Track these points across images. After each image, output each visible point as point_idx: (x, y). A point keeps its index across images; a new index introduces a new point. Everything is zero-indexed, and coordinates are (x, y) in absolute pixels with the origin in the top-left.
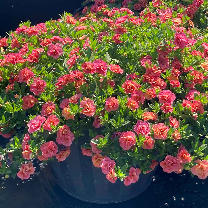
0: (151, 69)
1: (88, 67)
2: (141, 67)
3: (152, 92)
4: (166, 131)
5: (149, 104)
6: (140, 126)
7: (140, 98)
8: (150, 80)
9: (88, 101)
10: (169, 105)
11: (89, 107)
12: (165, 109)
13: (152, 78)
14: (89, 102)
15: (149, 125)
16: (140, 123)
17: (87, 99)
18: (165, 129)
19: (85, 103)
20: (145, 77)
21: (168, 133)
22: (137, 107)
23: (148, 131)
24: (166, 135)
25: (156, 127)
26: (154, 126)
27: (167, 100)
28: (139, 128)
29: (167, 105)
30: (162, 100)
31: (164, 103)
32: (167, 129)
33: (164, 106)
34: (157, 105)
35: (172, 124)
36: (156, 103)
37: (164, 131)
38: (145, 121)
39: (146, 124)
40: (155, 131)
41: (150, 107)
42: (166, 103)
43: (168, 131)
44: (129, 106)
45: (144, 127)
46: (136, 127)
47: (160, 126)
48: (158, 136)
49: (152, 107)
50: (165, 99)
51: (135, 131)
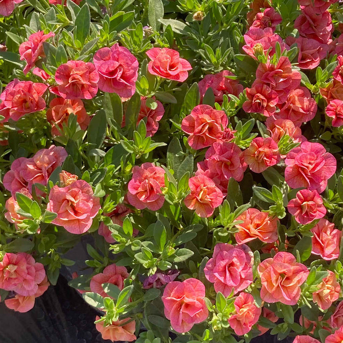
0: (272, 69)
1: (74, 79)
2: (241, 59)
3: (267, 150)
4: (299, 282)
5: (255, 186)
6: (223, 263)
7: (232, 164)
8: (265, 104)
9: (74, 185)
10: (312, 199)
11: (78, 204)
12: (301, 212)
13: (273, 96)
14: (75, 189)
15: (249, 258)
16: (225, 252)
17: (70, 179)
18: (296, 273)
19: (64, 194)
20: (252, 96)
21: (302, 287)
22: (216, 203)
23: (246, 277)
24: (297, 294)
25: (270, 269)
26: (263, 264)
27: (308, 181)
28: (219, 269)
29: (309, 198)
30: (296, 177)
31: (301, 192)
32: (302, 272)
33: (299, 201)
34: (278, 195)
35: (319, 247)
36: (276, 189)
37: (292, 280)
38: (240, 244)
39: (241, 255)
40: (264, 279)
41: (259, 197)
42: (305, 190)
43: (303, 282)
44: (192, 203)
45: (235, 263)
46: (210, 266)
47: (281, 266)
48: (271, 295)
49: (263, 196)
50: (304, 176)
51: (207, 277)
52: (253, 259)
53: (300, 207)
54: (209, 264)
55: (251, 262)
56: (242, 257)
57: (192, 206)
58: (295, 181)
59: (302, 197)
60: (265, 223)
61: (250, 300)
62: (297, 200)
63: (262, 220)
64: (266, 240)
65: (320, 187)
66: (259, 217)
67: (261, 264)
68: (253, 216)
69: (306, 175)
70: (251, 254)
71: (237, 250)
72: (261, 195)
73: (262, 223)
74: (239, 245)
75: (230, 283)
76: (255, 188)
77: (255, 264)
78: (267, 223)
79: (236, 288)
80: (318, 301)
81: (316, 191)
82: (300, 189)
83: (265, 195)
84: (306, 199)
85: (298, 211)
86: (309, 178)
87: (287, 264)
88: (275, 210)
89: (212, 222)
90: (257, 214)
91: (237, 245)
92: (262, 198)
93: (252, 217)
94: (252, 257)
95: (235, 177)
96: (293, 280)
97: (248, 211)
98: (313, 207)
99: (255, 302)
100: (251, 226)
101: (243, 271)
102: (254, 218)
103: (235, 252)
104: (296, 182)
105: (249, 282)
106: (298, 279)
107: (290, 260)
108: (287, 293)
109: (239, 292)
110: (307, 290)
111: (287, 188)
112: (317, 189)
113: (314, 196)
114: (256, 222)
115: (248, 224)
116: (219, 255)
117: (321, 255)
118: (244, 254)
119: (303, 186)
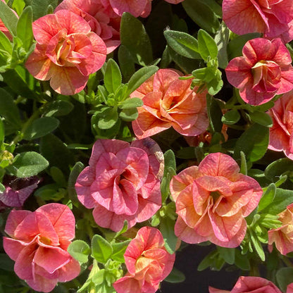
4: (244, 209)
5: (168, 30)
6: (108, 175)
10: (272, 57)
12: (251, 81)
15: (156, 163)
16: (112, 155)
18: (239, 192)
21: (249, 219)
22: (93, 66)
23: (150, 197)
24: (241, 231)
25: (192, 187)
26: (180, 177)
27: (266, 20)
28: (101, 185)
29: (267, 55)
30: (243, 13)
31: (251, 43)
32: (250, 192)
33: (248, 62)
34: (210, 48)
35: (281, 136)
36: (204, 37)
37: (232, 206)
38: (141, 137)
39: (143, 158)
40: (182, 204)
41: (176, 49)
42: (260, 39)
43: (251, 211)
44: (44, 68)
45: (132, 172)
46: (85, 179)
47: (212, 182)
48: (195, 231)
49: (184, 47)
50: (259, 11)
51: (81, 199)
52: (162, 165)
53: (250, 72)
54: (83, 176)
55: (160, 170)
56: (143, 161)
57: (44, 73)
58: (241, 20)
59: (254, 53)
60: (186, 96)
61: (157, 238)
62: (244, 59)
63: (182, 91)
64: (186, 129)
65: (287, 32)
66: (177, 86)
67: (176, 177)
68: (167, 83)
69: (263, 8)
70: (160, 155)
71: (135, 150)
72: (179, 47)
73: (183, 95)
74: (138, 141)
75: (122, 208)
76: (168, 33)
77: (165, 175)
78: (191, 96)
79: (132, 218)
80: (277, 240)
81: (279, 39)
82: (249, 37)
83: (187, 45)
84: (260, 57)
85: (246, 80)
86: (267, 15)
87: (222, 179)
88: (204, 76)
89: (93, 94)
90: (174, 79)
91: (135, 139)
92: (183, 51)
93: (165, 85)
94: (161, 161)
95: (134, 11)
96: (234, 206)
97: (158, 74)
98: (274, 72)
99: (165, 243)
100: (162, 103)
101: (147, 184)
102: (168, 87)
103: (130, 153)
104: (243, 22)
105: (156, 207)
106: (242, 205)
107: (229, 169)
108: (222, 227)
109: (139, 226)
110: (259, 223)
111: (226, 32)
112: (281, 36)
113: (276, 50)
114: (170, 95)
115: (157, 100)
116: (102, 159)
117: (285, 151)
118: (146, 158)
119: (256, 31)
